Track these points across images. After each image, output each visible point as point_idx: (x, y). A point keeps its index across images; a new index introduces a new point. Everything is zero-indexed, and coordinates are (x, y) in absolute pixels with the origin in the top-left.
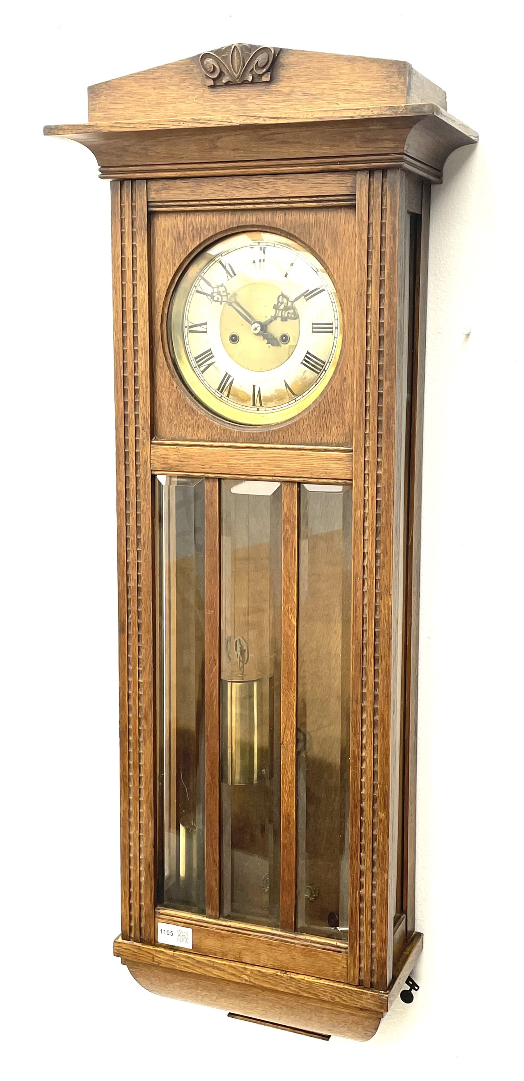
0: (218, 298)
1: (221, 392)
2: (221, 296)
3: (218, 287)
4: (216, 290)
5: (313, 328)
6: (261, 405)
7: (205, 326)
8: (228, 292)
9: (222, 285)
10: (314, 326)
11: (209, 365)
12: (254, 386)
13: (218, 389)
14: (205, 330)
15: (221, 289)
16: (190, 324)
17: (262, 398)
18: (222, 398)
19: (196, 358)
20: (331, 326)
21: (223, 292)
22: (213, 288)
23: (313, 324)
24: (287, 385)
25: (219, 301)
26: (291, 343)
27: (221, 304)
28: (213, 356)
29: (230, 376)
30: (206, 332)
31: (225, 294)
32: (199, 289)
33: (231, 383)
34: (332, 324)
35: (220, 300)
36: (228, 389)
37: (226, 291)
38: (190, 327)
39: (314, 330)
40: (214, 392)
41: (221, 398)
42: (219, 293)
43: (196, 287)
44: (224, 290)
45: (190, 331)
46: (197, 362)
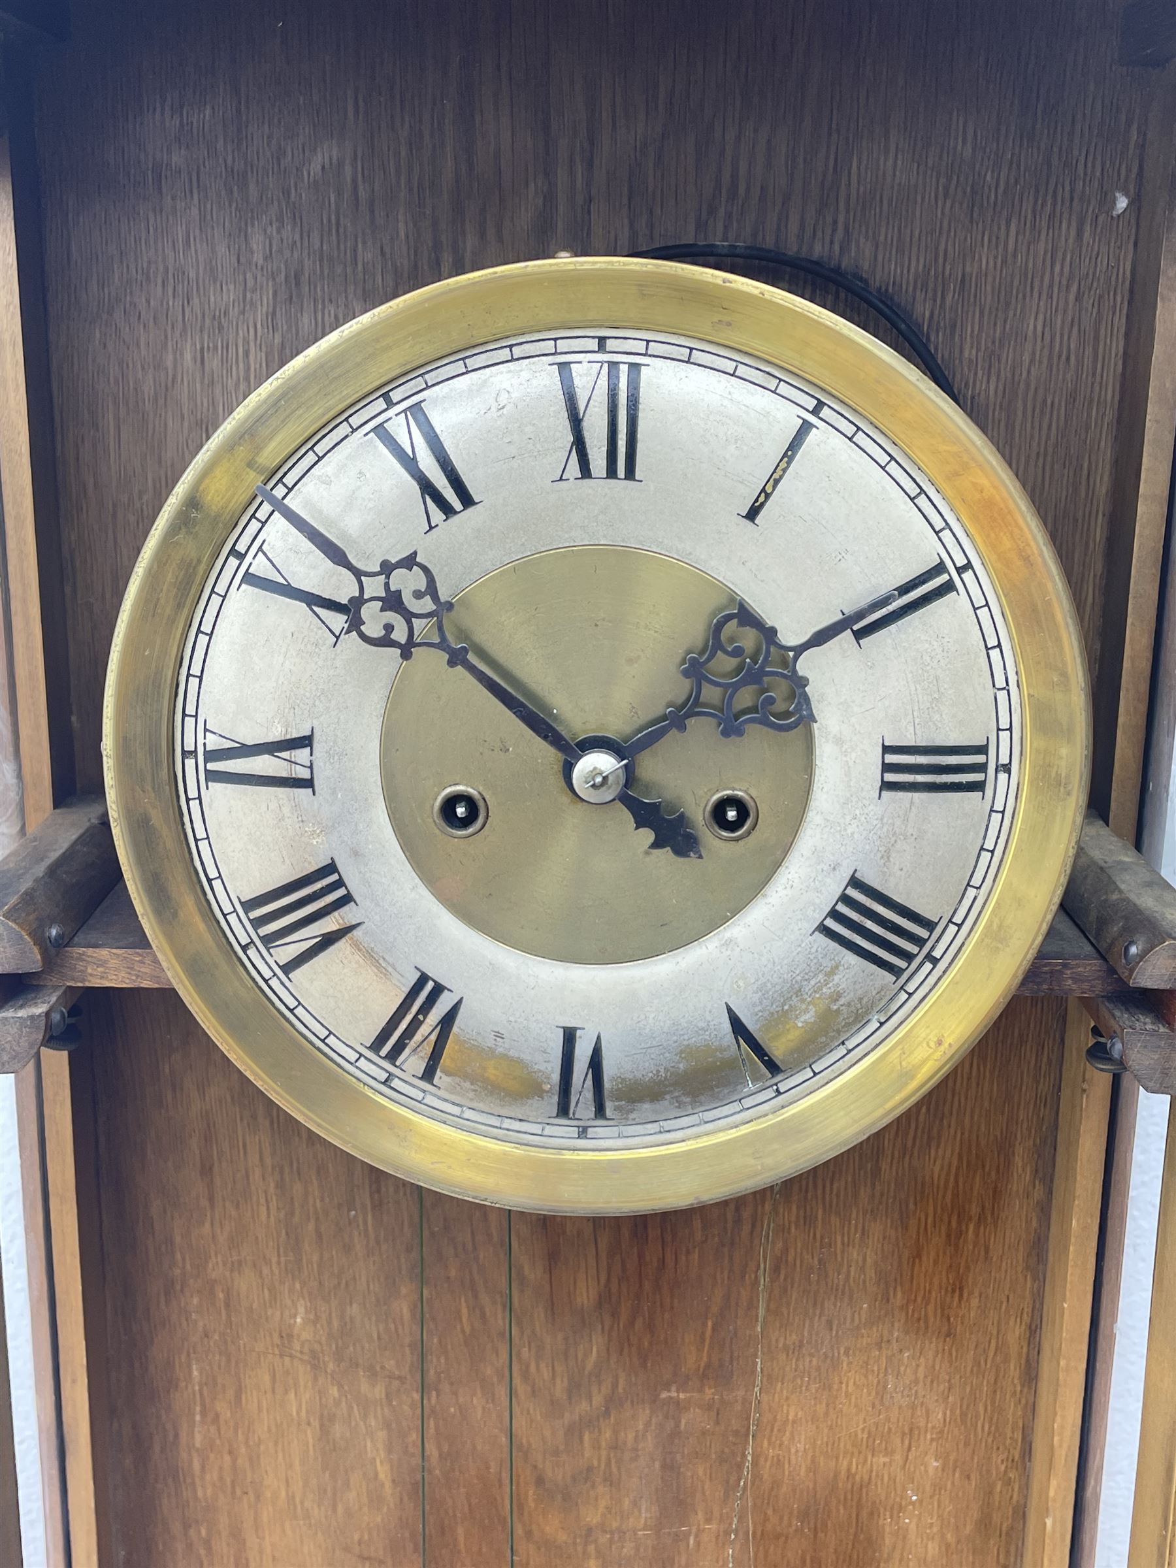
0: (389, 628)
1: (393, 1056)
2: (409, 616)
3: (387, 568)
4: (374, 587)
5: (887, 768)
6: (600, 1111)
7: (302, 755)
8: (443, 597)
9: (410, 562)
10: (891, 759)
11: (328, 940)
12: (570, 1036)
13: (376, 1046)
14: (304, 774)
15: (407, 582)
16: (213, 743)
17: (607, 1084)
18: (395, 1083)
19: (249, 905)
20: (980, 759)
21: (418, 595)
22: (358, 574)
23: (887, 749)
24: (738, 1026)
25: (393, 644)
26: (765, 831)
27: (406, 654)
28: (347, 899)
29: (438, 989)
30: (308, 783)
31: (427, 604)
32: (260, 566)
33: (448, 1020)
34: (982, 750)
35: (400, 635)
36: (428, 1049)
37: (432, 589)
38: (211, 756)
39: (890, 777)
40: (352, 1056)
41: (385, 1083)
42: (393, 601)
43: (241, 557)
44: (422, 585)
45: (212, 776)
46: (258, 923)
